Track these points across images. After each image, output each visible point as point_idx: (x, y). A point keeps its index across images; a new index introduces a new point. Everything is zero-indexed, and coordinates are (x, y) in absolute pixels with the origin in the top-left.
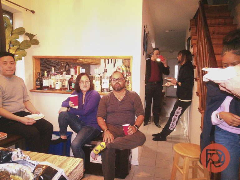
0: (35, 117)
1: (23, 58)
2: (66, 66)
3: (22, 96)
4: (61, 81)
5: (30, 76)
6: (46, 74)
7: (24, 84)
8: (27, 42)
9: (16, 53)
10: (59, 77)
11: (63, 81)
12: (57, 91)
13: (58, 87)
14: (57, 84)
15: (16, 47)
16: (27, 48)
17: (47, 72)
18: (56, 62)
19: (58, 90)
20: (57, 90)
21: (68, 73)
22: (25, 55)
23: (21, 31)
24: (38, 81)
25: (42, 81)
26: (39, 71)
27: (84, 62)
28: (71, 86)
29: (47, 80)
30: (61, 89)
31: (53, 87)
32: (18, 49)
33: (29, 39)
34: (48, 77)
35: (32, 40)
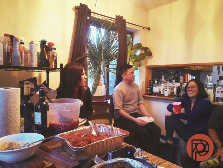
0: (147, 119)
1: (139, 68)
2: (175, 74)
3: (137, 100)
4: (169, 88)
5: (143, 83)
6: (156, 82)
7: (139, 90)
8: (143, 55)
9: (134, 64)
10: (169, 84)
11: (172, 88)
12: (166, 98)
13: (167, 94)
14: (166, 90)
15: (134, 60)
16: (142, 60)
17: (157, 80)
18: (166, 70)
19: (167, 96)
20: (165, 96)
21: (177, 80)
22: (140, 66)
23: (139, 46)
24: (149, 88)
25: (152, 88)
26: (150, 79)
27: (194, 69)
28: (179, 94)
29: (157, 87)
30: (169, 96)
31: (162, 93)
32: (136, 61)
33: (144, 52)
34: (159, 84)
35: (147, 53)
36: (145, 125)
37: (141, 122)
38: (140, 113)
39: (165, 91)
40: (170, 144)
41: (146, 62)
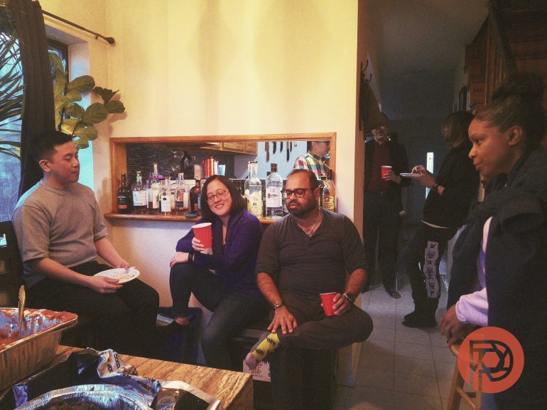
0: (120, 275)
1: (90, 143)
2: (183, 159)
3: (91, 229)
4: (173, 193)
5: (104, 182)
6: (139, 178)
8: (99, 109)
9: (76, 132)
10: (169, 184)
11: (179, 193)
12: (165, 217)
13: (167, 207)
14: (165, 199)
15: (74, 120)
16: (98, 122)
17: (141, 175)
18: (161, 149)
19: (167, 213)
20: (164, 213)
21: (189, 175)
22: (94, 137)
23: (87, 84)
24: (121, 194)
25: (131, 194)
26: (124, 171)
27: (221, 149)
28: (195, 204)
29: (143, 192)
30: (173, 212)
31: (155, 206)
32: (80, 124)
33: (101, 101)
34: (146, 183)
35: (111, 105)
36: (118, 290)
37: (105, 284)
38: (101, 261)
39: (162, 201)
40: (182, 324)
41: (110, 129)
